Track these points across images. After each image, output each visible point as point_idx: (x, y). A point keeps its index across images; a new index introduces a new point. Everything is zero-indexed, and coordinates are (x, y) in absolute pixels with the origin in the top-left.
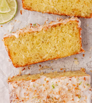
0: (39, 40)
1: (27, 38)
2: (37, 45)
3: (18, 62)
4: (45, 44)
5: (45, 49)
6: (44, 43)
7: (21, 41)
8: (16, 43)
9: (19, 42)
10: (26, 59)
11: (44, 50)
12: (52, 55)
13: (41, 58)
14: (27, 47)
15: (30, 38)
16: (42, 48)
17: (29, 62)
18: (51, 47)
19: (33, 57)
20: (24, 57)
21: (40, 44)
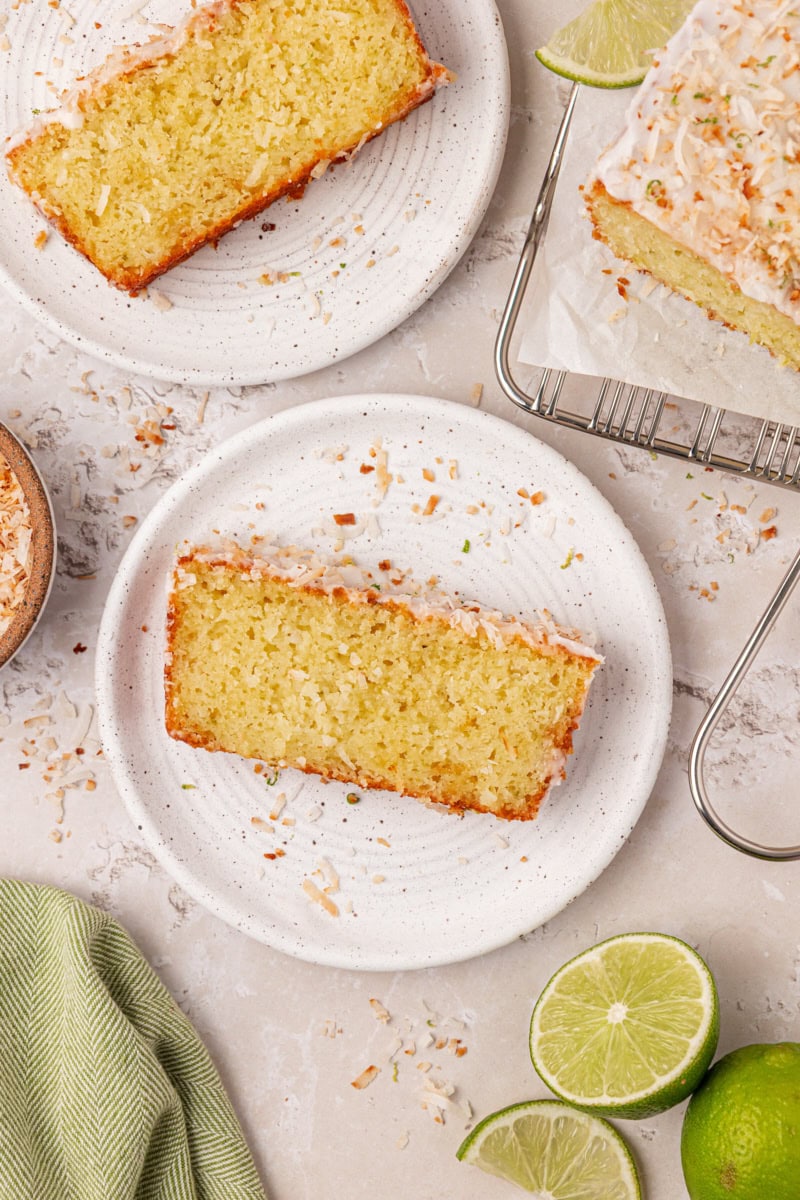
0: (191, 95)
1: (124, 111)
2: (191, 129)
3: (125, 257)
4: (233, 107)
5: (242, 132)
6: (224, 104)
7: (101, 140)
8: (81, 159)
9: (95, 145)
10: (160, 224)
11: (238, 141)
12: (287, 154)
13: (238, 186)
14: (145, 155)
15: (144, 102)
16: (224, 134)
17: (185, 235)
18: (266, 110)
19: (193, 200)
20: (148, 217)
21: (204, 120)
